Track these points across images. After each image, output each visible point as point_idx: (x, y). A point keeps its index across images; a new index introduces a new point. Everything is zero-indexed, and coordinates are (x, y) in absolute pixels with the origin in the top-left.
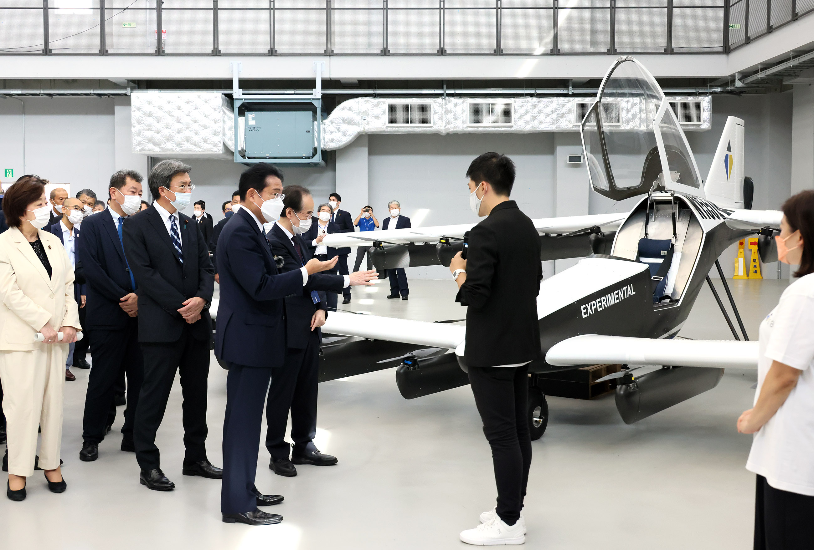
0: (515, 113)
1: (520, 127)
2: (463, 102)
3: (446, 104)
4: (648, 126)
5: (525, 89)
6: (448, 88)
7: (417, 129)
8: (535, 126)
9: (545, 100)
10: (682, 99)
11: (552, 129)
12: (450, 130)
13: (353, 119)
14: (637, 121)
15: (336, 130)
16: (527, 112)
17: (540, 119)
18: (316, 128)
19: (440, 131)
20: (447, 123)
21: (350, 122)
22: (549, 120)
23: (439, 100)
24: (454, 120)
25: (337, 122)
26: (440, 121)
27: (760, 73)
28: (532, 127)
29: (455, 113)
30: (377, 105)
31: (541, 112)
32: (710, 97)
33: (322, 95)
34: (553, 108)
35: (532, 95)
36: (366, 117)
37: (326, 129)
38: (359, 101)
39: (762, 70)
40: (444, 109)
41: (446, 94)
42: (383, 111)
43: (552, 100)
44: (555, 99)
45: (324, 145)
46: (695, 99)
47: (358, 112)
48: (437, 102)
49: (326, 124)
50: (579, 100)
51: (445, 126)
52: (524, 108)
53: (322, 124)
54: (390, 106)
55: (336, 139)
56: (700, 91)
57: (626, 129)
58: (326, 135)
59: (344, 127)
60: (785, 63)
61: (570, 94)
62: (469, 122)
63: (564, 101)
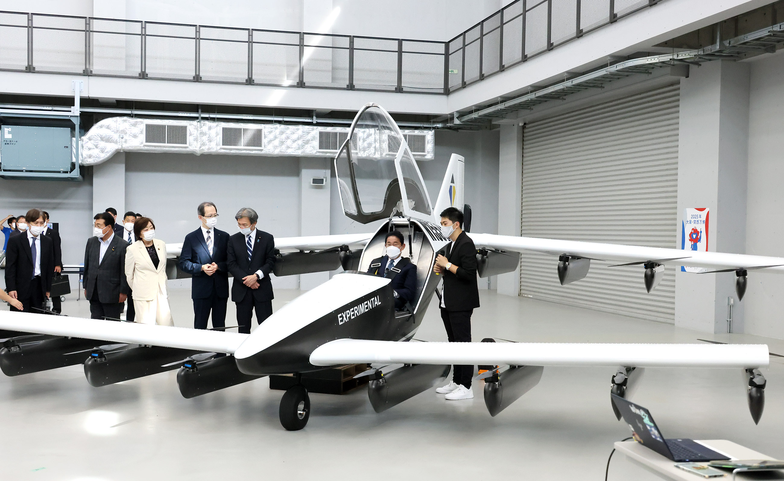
0: (264, 138)
1: (269, 150)
2: (217, 126)
3: (201, 127)
4: (381, 154)
5: (274, 116)
6: (203, 112)
7: (173, 149)
8: (283, 151)
9: (292, 128)
10: (410, 132)
11: (298, 154)
12: (205, 151)
13: (111, 137)
14: (372, 150)
15: (94, 147)
16: (276, 138)
17: (287, 145)
18: (74, 144)
19: (194, 152)
20: (202, 145)
21: (108, 140)
22: (295, 145)
23: (195, 123)
24: (208, 142)
25: (95, 139)
26: (195, 142)
27: (474, 113)
28: (280, 151)
29: (209, 136)
30: (135, 125)
31: (288, 138)
32: (433, 131)
33: (80, 113)
34: (298, 134)
35: (280, 122)
36: (124, 135)
37: (84, 146)
38: (117, 120)
39: (476, 110)
40: (199, 132)
41: (201, 117)
42: (141, 130)
43: (298, 128)
44: (300, 127)
45: (82, 160)
46: (421, 133)
47: (116, 130)
48: (192, 125)
49: (84, 140)
50: (321, 128)
51: (200, 147)
52: (273, 134)
53: (80, 140)
54: (148, 126)
55: (94, 155)
56: (425, 126)
57: (363, 156)
58: (84, 151)
59: (102, 144)
60: (494, 106)
61: (314, 123)
62: (223, 145)
63: (309, 129)
